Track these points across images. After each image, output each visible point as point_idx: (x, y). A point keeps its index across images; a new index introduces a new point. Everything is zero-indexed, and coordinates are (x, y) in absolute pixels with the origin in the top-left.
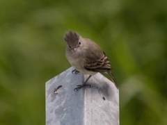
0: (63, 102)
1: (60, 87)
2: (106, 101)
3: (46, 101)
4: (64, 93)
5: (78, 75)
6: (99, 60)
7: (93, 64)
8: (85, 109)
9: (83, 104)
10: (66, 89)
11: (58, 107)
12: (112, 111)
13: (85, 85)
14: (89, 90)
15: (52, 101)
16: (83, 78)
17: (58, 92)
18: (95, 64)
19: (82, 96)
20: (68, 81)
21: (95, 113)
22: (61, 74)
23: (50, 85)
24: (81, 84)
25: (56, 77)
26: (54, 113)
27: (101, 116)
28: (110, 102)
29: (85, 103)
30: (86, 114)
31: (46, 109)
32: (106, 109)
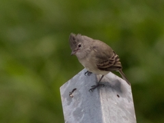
0: (80, 104)
1: (75, 89)
2: (121, 98)
3: (63, 105)
4: (79, 95)
5: (90, 76)
6: (111, 59)
7: (105, 64)
8: (103, 108)
9: (100, 103)
10: (81, 90)
11: (75, 109)
12: (127, 107)
13: (99, 85)
14: (104, 89)
15: (69, 104)
16: (96, 78)
17: (73, 94)
18: (107, 63)
19: (97, 96)
20: (82, 83)
21: (112, 110)
22: (74, 78)
23: (65, 89)
24: (95, 84)
25: (69, 81)
26: (72, 115)
27: (118, 113)
28: (124, 99)
29: (102, 102)
30: (103, 112)
31: (64, 113)
32: (121, 106)
